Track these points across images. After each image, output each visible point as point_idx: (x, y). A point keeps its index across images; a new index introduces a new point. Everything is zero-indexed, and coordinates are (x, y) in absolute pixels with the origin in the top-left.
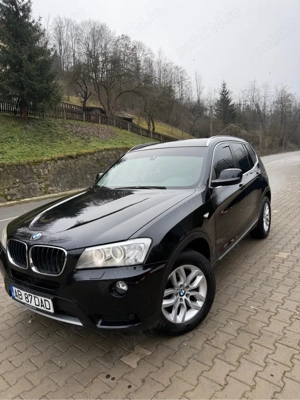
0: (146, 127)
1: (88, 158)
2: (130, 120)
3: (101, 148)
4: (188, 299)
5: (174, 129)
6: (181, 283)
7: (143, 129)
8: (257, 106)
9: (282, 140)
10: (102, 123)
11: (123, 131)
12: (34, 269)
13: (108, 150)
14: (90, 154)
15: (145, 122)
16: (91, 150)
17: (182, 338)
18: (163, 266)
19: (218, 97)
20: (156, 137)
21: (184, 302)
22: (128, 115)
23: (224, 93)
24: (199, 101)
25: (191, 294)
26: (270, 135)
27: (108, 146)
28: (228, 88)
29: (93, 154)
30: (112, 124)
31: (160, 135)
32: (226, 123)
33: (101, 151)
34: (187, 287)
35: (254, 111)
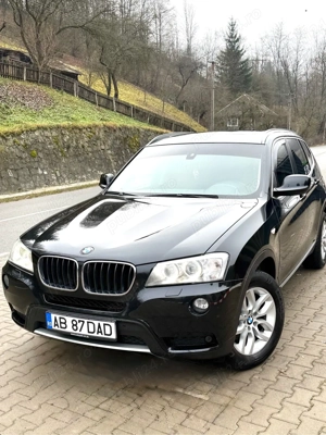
0: (103, 91)
1: (10, 142)
2: (74, 76)
3: (31, 124)
4: (256, 328)
5: (149, 96)
6: (250, 308)
7: (100, 96)
8: (285, 65)
9: (322, 124)
10: (29, 80)
11: (66, 96)
12: (87, 291)
13: (45, 129)
14: (13, 134)
15: (99, 82)
16: (15, 128)
17: (252, 372)
18: (239, 285)
19: (223, 45)
20: (122, 109)
21: (251, 331)
22: (72, 68)
23: (233, 40)
24: (189, 48)
25: (259, 322)
26: (304, 114)
27: (45, 123)
28: (239, 31)
29: (19, 135)
30: (46, 83)
31: (127, 106)
32: (235, 91)
33: (32, 131)
34: (256, 314)
35: (279, 73)
